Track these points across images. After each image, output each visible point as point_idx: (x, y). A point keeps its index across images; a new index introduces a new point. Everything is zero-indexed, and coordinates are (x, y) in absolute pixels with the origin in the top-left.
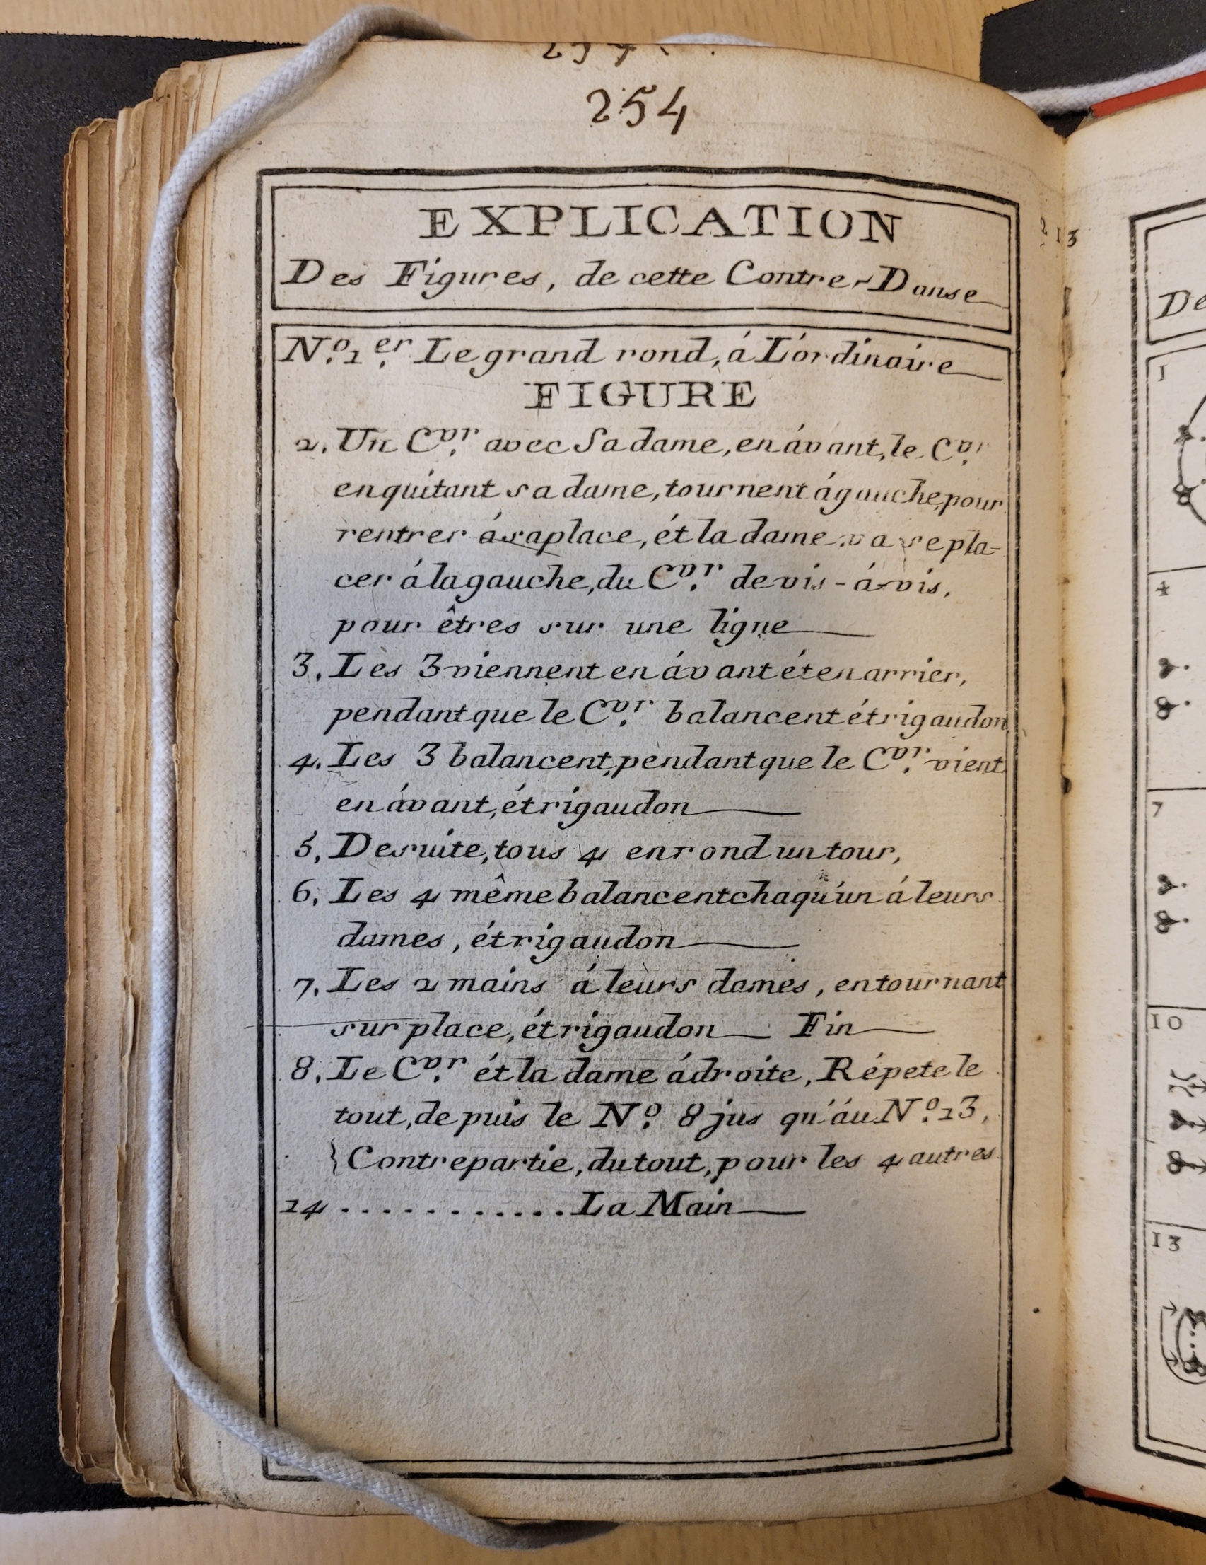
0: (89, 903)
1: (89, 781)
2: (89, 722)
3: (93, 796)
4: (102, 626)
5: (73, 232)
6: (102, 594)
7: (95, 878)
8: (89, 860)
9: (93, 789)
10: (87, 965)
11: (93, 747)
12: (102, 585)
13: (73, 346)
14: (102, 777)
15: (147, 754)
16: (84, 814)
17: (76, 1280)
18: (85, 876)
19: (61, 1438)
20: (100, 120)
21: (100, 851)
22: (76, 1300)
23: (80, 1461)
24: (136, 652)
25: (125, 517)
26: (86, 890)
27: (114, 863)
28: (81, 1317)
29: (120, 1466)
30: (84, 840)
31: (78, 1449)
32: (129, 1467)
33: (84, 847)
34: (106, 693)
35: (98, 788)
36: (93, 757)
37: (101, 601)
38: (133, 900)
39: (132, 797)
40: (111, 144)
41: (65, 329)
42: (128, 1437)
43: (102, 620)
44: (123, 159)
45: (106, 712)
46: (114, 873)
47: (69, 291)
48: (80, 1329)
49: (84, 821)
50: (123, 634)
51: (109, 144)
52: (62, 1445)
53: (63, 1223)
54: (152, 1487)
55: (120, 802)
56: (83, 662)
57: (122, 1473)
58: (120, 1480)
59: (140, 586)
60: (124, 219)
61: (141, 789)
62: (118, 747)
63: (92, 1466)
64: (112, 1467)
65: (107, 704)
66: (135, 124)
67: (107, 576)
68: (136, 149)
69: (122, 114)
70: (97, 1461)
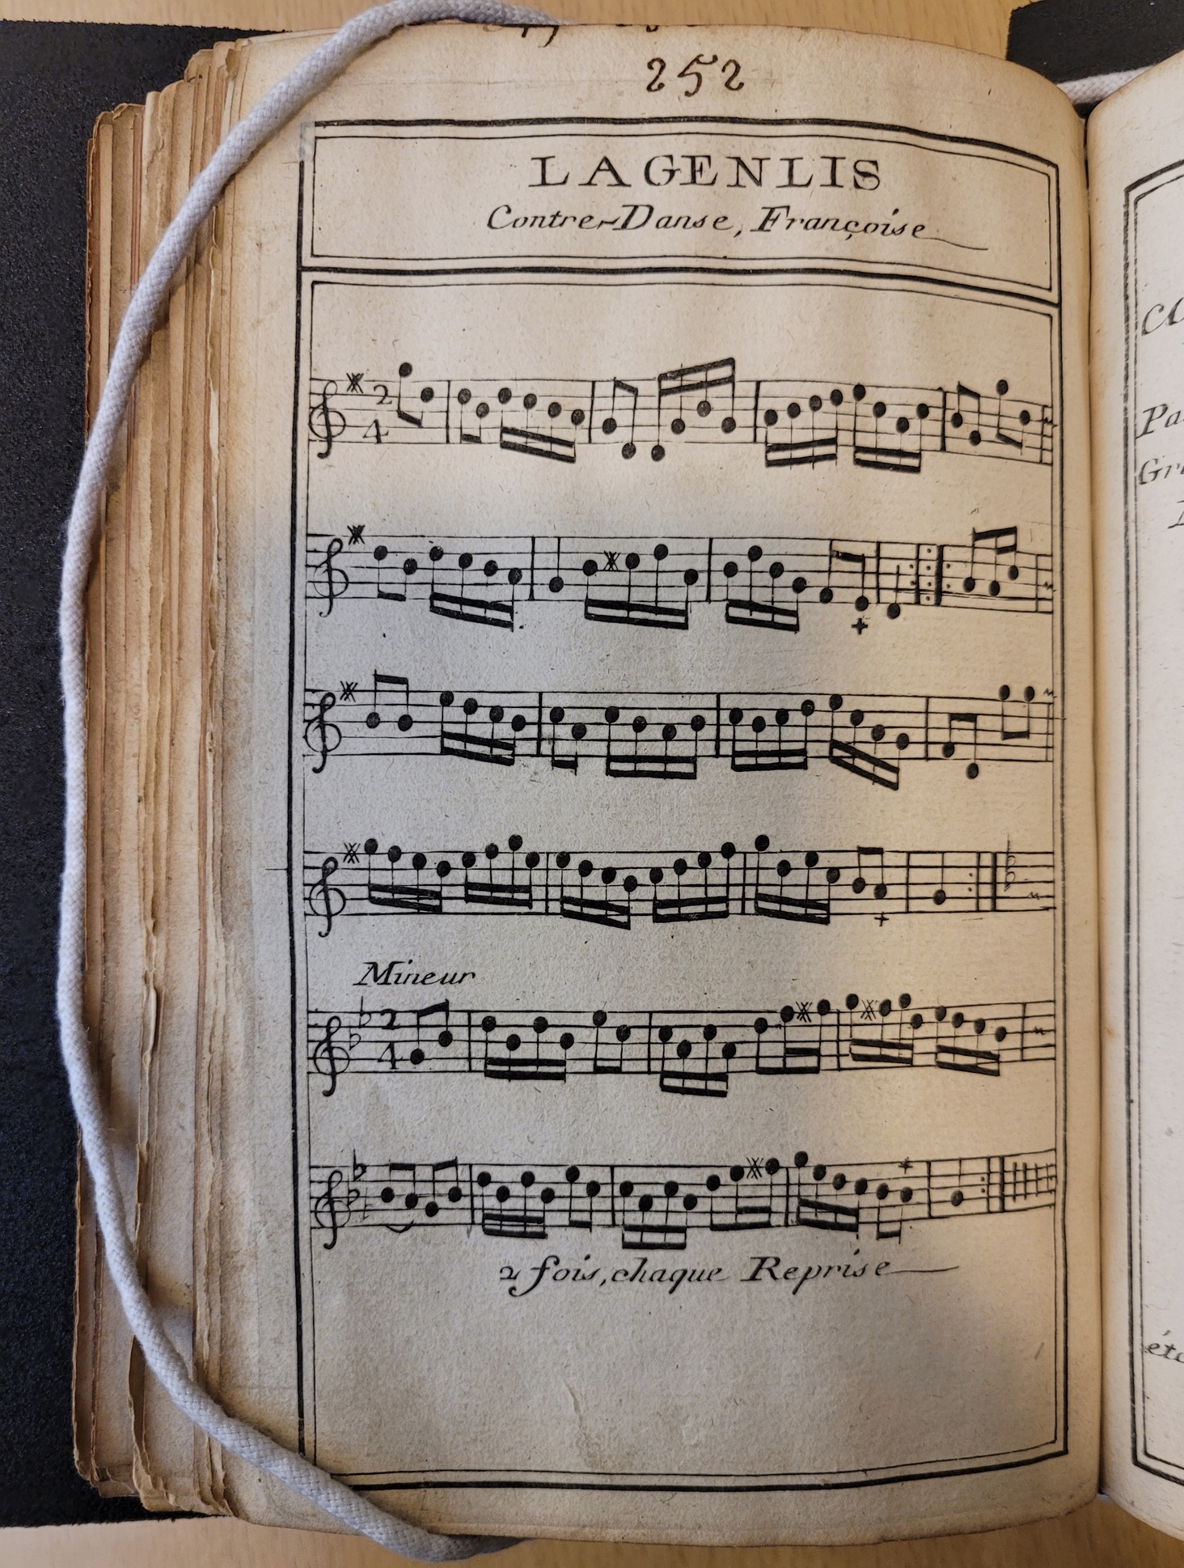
0: (108, 896)
1: (109, 771)
2: (109, 712)
3: (113, 787)
4: (122, 613)
5: (96, 216)
6: (122, 580)
7: (114, 871)
8: (108, 851)
9: (112, 780)
10: (105, 961)
11: (112, 736)
12: (123, 571)
13: (95, 331)
14: (122, 767)
15: (172, 740)
16: (103, 805)
17: (91, 1286)
18: (103, 869)
19: (76, 1452)
20: (125, 105)
21: (119, 843)
22: (91, 1307)
23: (95, 1474)
24: (162, 638)
25: (149, 501)
26: (104, 883)
27: (135, 855)
28: (97, 1325)
29: (139, 1479)
30: (103, 832)
31: (93, 1462)
32: (147, 1480)
33: (103, 839)
34: (126, 681)
35: (117, 778)
36: (113, 747)
37: (122, 588)
38: (155, 891)
39: (156, 785)
40: (137, 129)
41: (87, 314)
42: (147, 1448)
43: (122, 607)
44: (151, 140)
45: (127, 701)
46: (136, 864)
47: (92, 275)
48: (95, 1337)
49: (103, 812)
50: (147, 620)
51: (134, 128)
52: (76, 1458)
53: (79, 1227)
54: (171, 1500)
55: (142, 791)
56: (103, 650)
57: (141, 1485)
58: (137, 1493)
59: (167, 570)
60: (151, 200)
61: (165, 777)
62: (140, 735)
63: (108, 1479)
64: (129, 1480)
65: (127, 692)
66: (164, 106)
67: (128, 562)
68: (164, 131)
69: (150, 96)
70: (113, 1474)
